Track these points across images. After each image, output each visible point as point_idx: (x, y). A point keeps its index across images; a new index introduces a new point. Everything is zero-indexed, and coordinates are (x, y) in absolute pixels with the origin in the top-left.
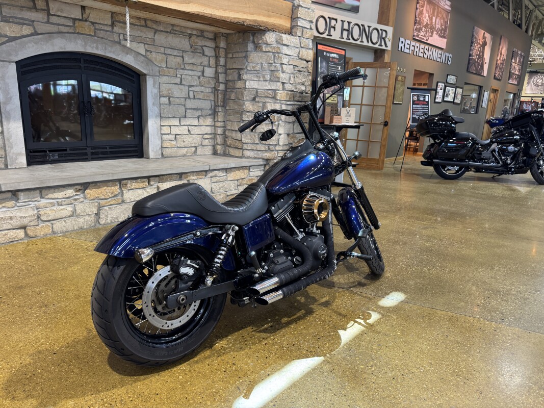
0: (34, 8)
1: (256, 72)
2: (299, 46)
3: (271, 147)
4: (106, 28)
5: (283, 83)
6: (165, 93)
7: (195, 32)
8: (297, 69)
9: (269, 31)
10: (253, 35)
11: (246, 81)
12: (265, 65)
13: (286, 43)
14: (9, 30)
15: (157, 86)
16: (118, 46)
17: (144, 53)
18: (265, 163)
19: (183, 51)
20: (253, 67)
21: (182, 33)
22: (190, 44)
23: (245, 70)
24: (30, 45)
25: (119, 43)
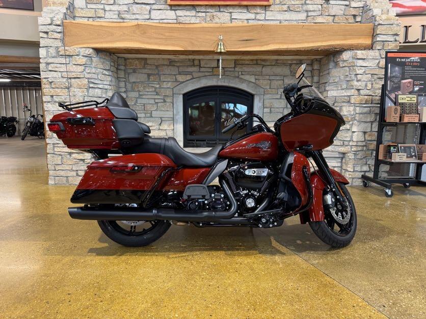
0: (194, 65)
1: (335, 83)
2: (379, 58)
3: (345, 142)
4: (230, 70)
5: (359, 90)
6: (268, 105)
7: (295, 62)
8: (376, 77)
9: (345, 50)
10: (334, 57)
11: (328, 91)
12: (342, 77)
13: (360, 58)
14: (181, 78)
15: (262, 101)
16: (237, 79)
17: (254, 81)
18: (341, 156)
19: (284, 76)
20: (334, 80)
21: (284, 64)
22: (291, 71)
23: (328, 84)
24: (190, 85)
25: (238, 77)
